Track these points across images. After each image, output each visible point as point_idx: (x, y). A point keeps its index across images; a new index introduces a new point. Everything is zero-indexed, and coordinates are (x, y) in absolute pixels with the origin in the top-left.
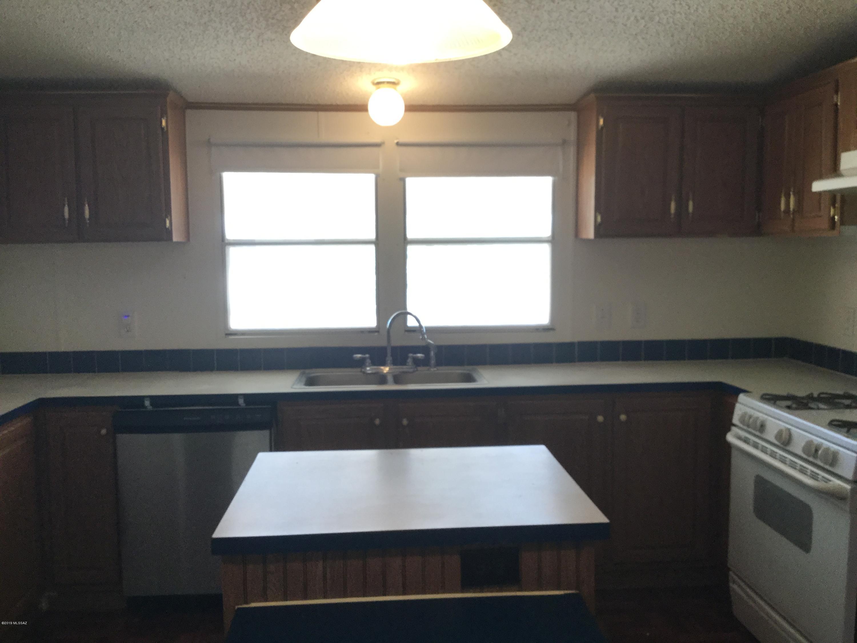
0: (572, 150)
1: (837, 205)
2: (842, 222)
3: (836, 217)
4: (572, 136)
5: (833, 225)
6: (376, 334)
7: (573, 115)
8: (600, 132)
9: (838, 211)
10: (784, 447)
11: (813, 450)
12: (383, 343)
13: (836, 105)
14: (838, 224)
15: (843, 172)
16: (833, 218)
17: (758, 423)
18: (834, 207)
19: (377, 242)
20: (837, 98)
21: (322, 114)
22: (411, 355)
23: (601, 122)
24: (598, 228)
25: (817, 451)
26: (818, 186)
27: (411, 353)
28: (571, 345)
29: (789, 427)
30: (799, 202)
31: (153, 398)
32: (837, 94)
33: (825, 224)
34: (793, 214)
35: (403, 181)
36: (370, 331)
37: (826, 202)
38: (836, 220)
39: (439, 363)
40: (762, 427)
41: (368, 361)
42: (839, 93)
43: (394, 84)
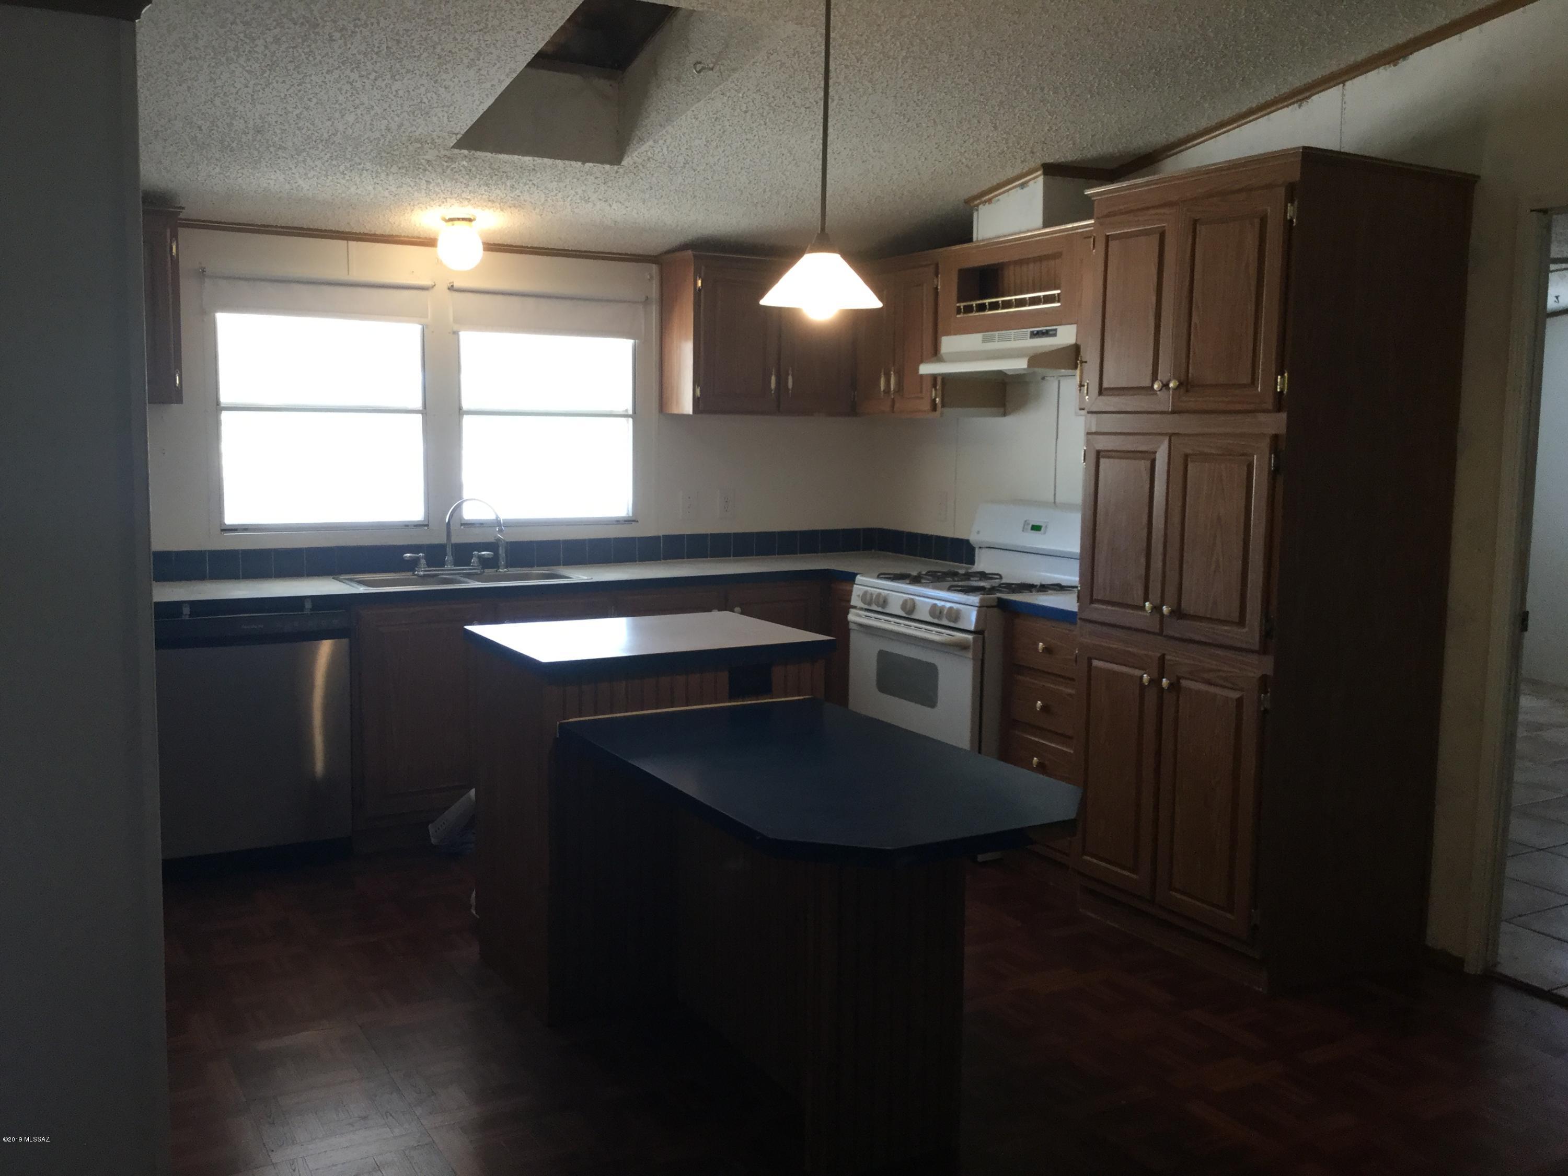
0: (654, 310)
1: (938, 387)
2: (943, 406)
3: (937, 399)
4: (654, 293)
5: (934, 408)
6: (426, 528)
7: (654, 268)
8: (697, 292)
9: (939, 393)
10: (909, 617)
11: (938, 612)
12: (442, 540)
13: (937, 288)
14: (939, 406)
15: (944, 357)
16: (934, 400)
17: (881, 600)
18: (936, 390)
19: (425, 411)
20: (938, 282)
21: (353, 244)
22: (476, 553)
23: (699, 283)
24: (696, 401)
25: (941, 612)
26: (926, 369)
27: (475, 550)
28: (656, 539)
29: (912, 597)
30: (900, 383)
31: (193, 604)
32: (937, 277)
33: (926, 406)
34: (894, 393)
35: (456, 333)
36: (418, 525)
37: (927, 384)
38: (937, 402)
39: (509, 565)
40: (885, 603)
41: (423, 561)
42: (939, 276)
43: (470, 220)
